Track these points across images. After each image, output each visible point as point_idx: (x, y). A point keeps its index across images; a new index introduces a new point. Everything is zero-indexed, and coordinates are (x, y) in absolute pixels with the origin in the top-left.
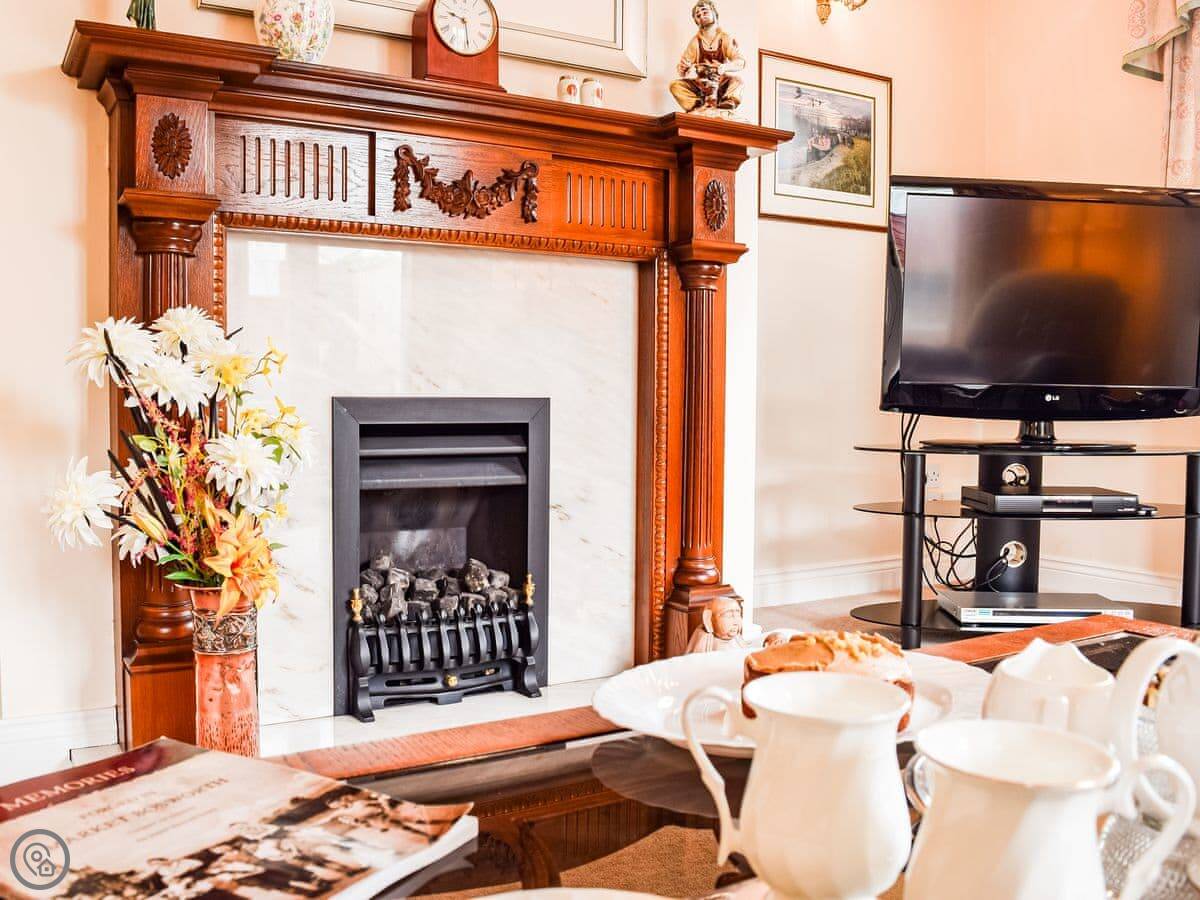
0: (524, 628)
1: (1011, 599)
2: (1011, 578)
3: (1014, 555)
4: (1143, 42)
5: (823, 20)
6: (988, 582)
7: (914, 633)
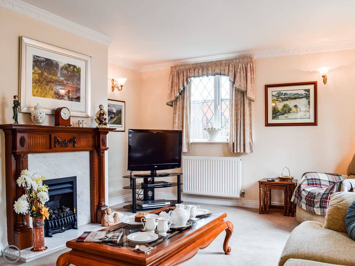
0: (74, 217)
1: (150, 202)
2: (150, 198)
3: (150, 193)
4: (169, 100)
5: (113, 91)
6: (146, 199)
7: (135, 210)
